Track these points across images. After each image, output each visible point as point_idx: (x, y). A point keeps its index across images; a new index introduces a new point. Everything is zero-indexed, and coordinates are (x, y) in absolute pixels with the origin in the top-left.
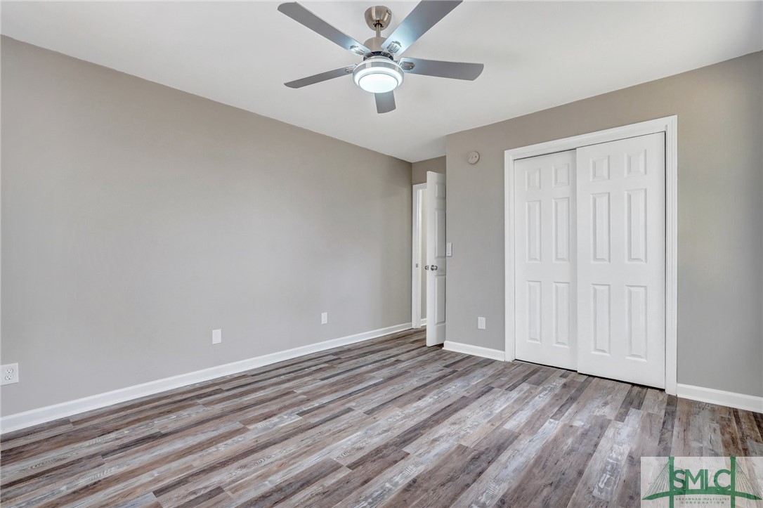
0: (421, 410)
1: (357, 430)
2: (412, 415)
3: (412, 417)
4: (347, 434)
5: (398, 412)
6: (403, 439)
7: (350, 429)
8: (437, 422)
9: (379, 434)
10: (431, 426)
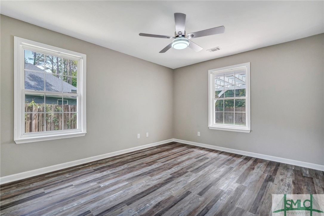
0: (161, 194)
1: (191, 183)
2: (166, 190)
3: (167, 189)
4: (194, 181)
5: (173, 192)
6: (172, 179)
7: (194, 183)
8: (155, 186)
9: (181, 181)
10: (159, 184)
